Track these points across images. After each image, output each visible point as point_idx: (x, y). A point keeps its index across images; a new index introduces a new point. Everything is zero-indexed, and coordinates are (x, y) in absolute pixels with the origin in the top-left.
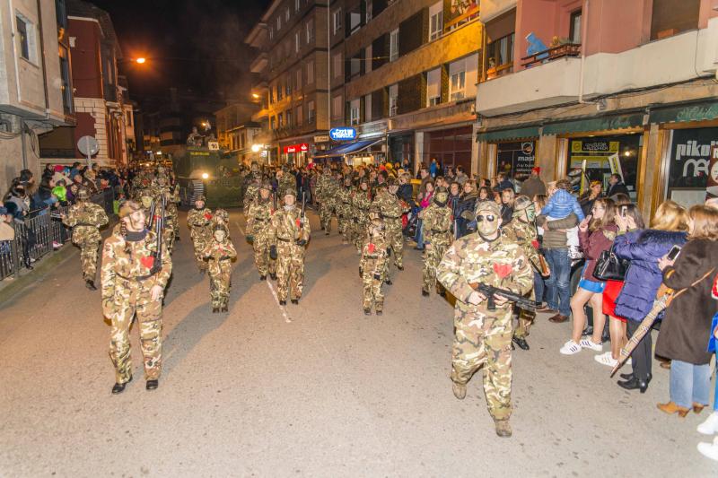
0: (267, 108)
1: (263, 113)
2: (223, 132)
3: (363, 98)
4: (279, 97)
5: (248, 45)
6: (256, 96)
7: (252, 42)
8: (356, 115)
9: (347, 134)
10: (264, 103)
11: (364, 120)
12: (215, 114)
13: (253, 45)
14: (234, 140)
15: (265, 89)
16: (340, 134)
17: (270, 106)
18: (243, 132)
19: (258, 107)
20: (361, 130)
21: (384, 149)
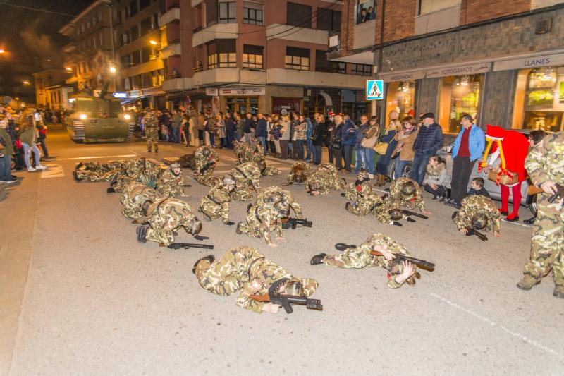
0: (76, 76)
1: (74, 79)
2: (41, 88)
3: (130, 78)
4: (85, 71)
5: (61, 34)
6: (69, 69)
7: (64, 32)
8: (127, 87)
9: (123, 95)
10: (74, 73)
11: (132, 89)
12: (34, 75)
13: (65, 34)
14: (52, 94)
15: (74, 65)
16: (118, 95)
17: (78, 75)
18: (59, 89)
19: (69, 76)
20: (129, 94)
21: (139, 103)
